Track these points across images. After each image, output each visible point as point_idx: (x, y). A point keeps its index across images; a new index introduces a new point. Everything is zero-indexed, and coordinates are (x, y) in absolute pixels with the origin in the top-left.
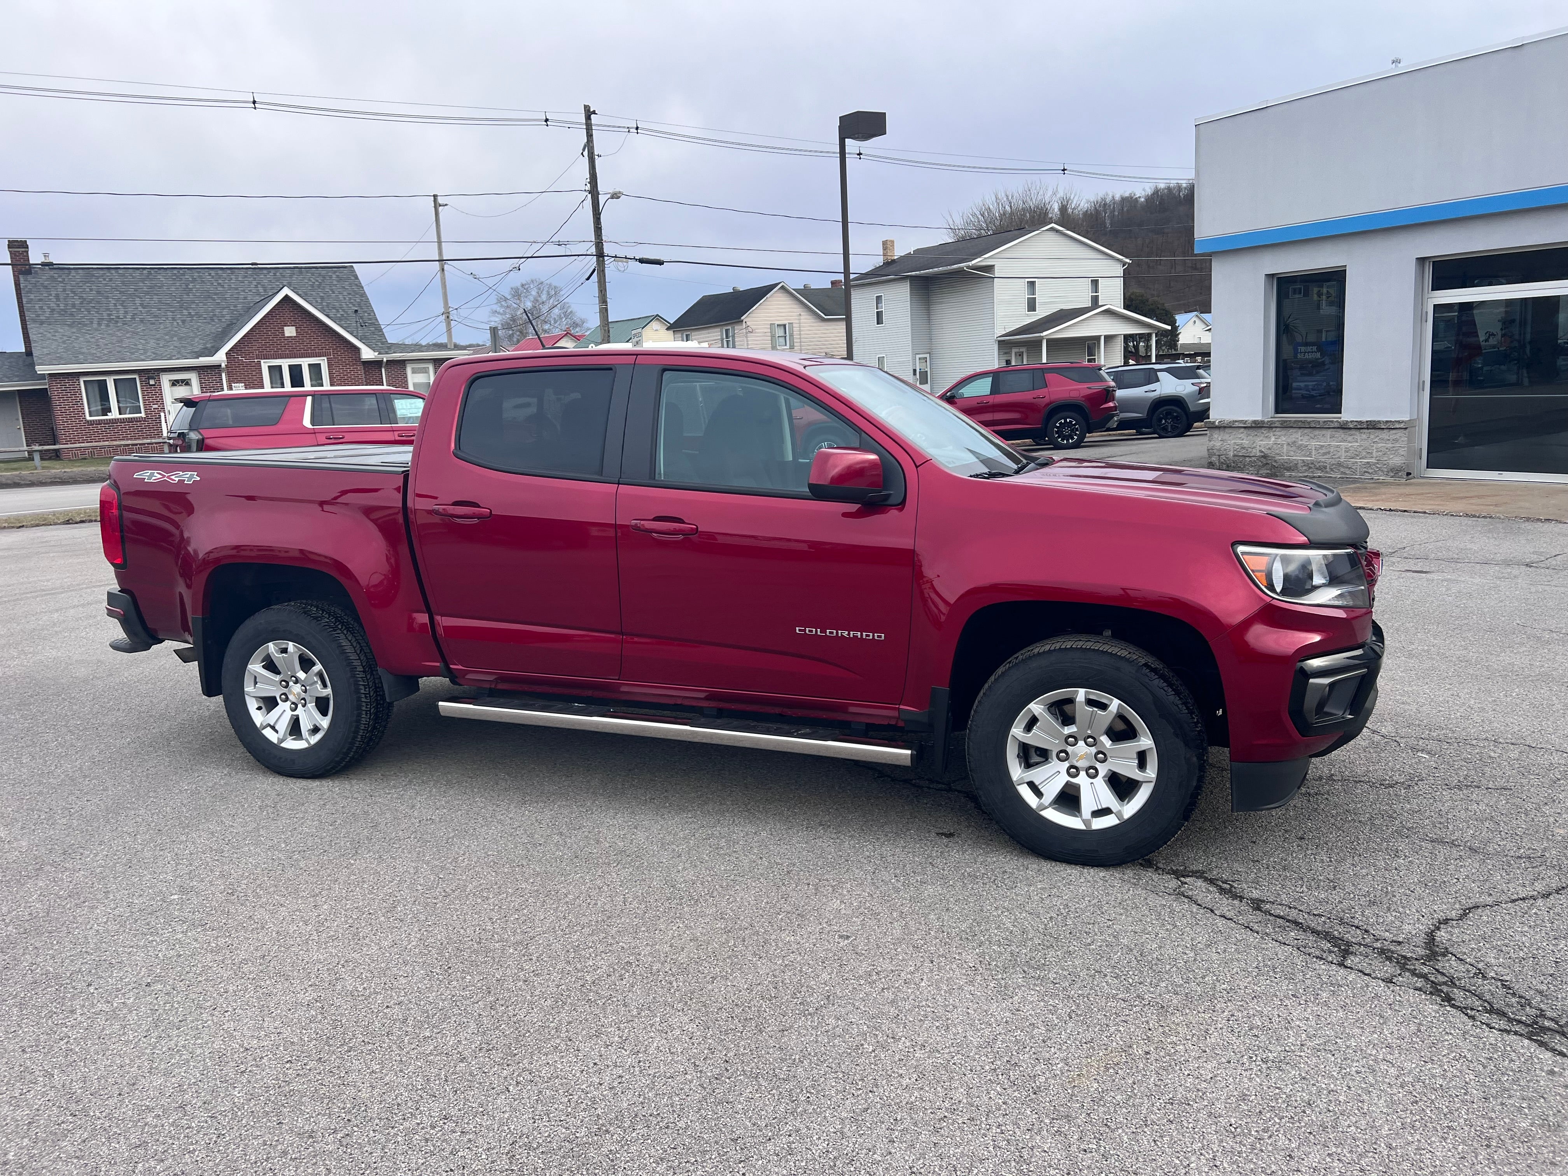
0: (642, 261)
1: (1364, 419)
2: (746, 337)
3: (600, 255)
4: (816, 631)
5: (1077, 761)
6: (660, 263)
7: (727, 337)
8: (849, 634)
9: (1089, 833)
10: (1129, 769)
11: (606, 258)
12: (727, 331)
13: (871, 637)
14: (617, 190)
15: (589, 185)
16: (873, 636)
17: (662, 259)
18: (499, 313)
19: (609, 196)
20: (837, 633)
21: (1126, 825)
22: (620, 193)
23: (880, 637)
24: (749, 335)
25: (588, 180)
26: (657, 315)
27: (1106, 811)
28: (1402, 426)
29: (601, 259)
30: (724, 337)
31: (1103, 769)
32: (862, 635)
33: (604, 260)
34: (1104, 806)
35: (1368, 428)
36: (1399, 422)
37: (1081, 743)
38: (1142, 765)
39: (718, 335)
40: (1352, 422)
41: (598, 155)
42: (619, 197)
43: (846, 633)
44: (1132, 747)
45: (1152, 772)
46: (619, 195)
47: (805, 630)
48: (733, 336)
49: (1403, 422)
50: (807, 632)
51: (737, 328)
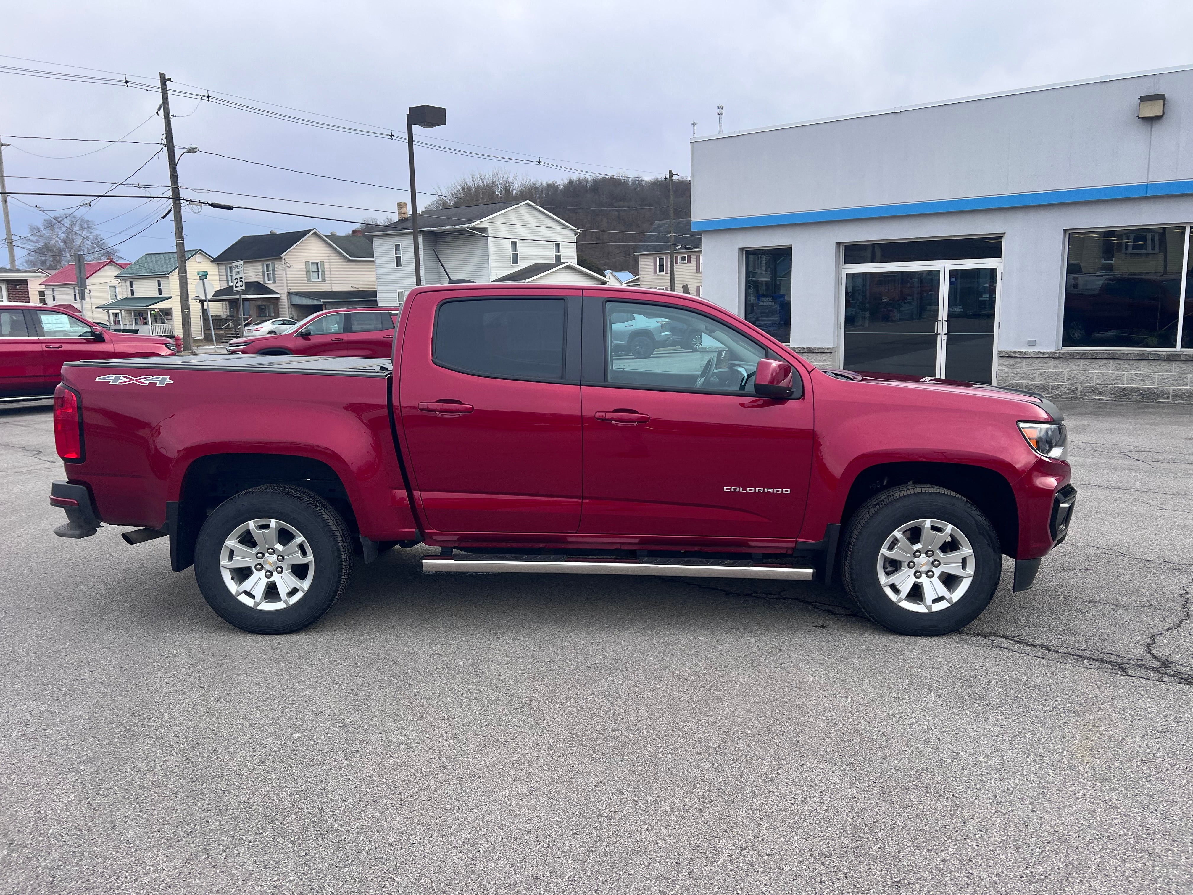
0: (214, 205)
1: (805, 346)
2: (286, 271)
3: (176, 198)
4: (739, 489)
5: (921, 567)
6: (230, 208)
7: (268, 270)
8: (764, 490)
9: (931, 615)
10: (955, 569)
11: (182, 201)
12: (267, 265)
13: (780, 492)
14: (194, 146)
15: (165, 140)
16: (782, 491)
17: (232, 205)
18: (32, 241)
19: (185, 150)
20: (755, 490)
21: (955, 607)
22: (196, 148)
23: (787, 491)
24: (287, 269)
25: (165, 136)
26: (200, 250)
27: (941, 599)
28: (829, 351)
29: (178, 202)
30: (265, 270)
31: (937, 572)
32: (773, 490)
33: (180, 203)
34: (940, 596)
35: (807, 353)
36: (827, 349)
37: (923, 555)
38: (964, 567)
39: (260, 268)
40: (797, 348)
41: (173, 116)
42: (195, 152)
43: (762, 490)
44: (957, 555)
45: (971, 570)
46: (195, 150)
47: (730, 489)
48: (273, 270)
49: (830, 348)
50: (732, 490)
51: (277, 263)
